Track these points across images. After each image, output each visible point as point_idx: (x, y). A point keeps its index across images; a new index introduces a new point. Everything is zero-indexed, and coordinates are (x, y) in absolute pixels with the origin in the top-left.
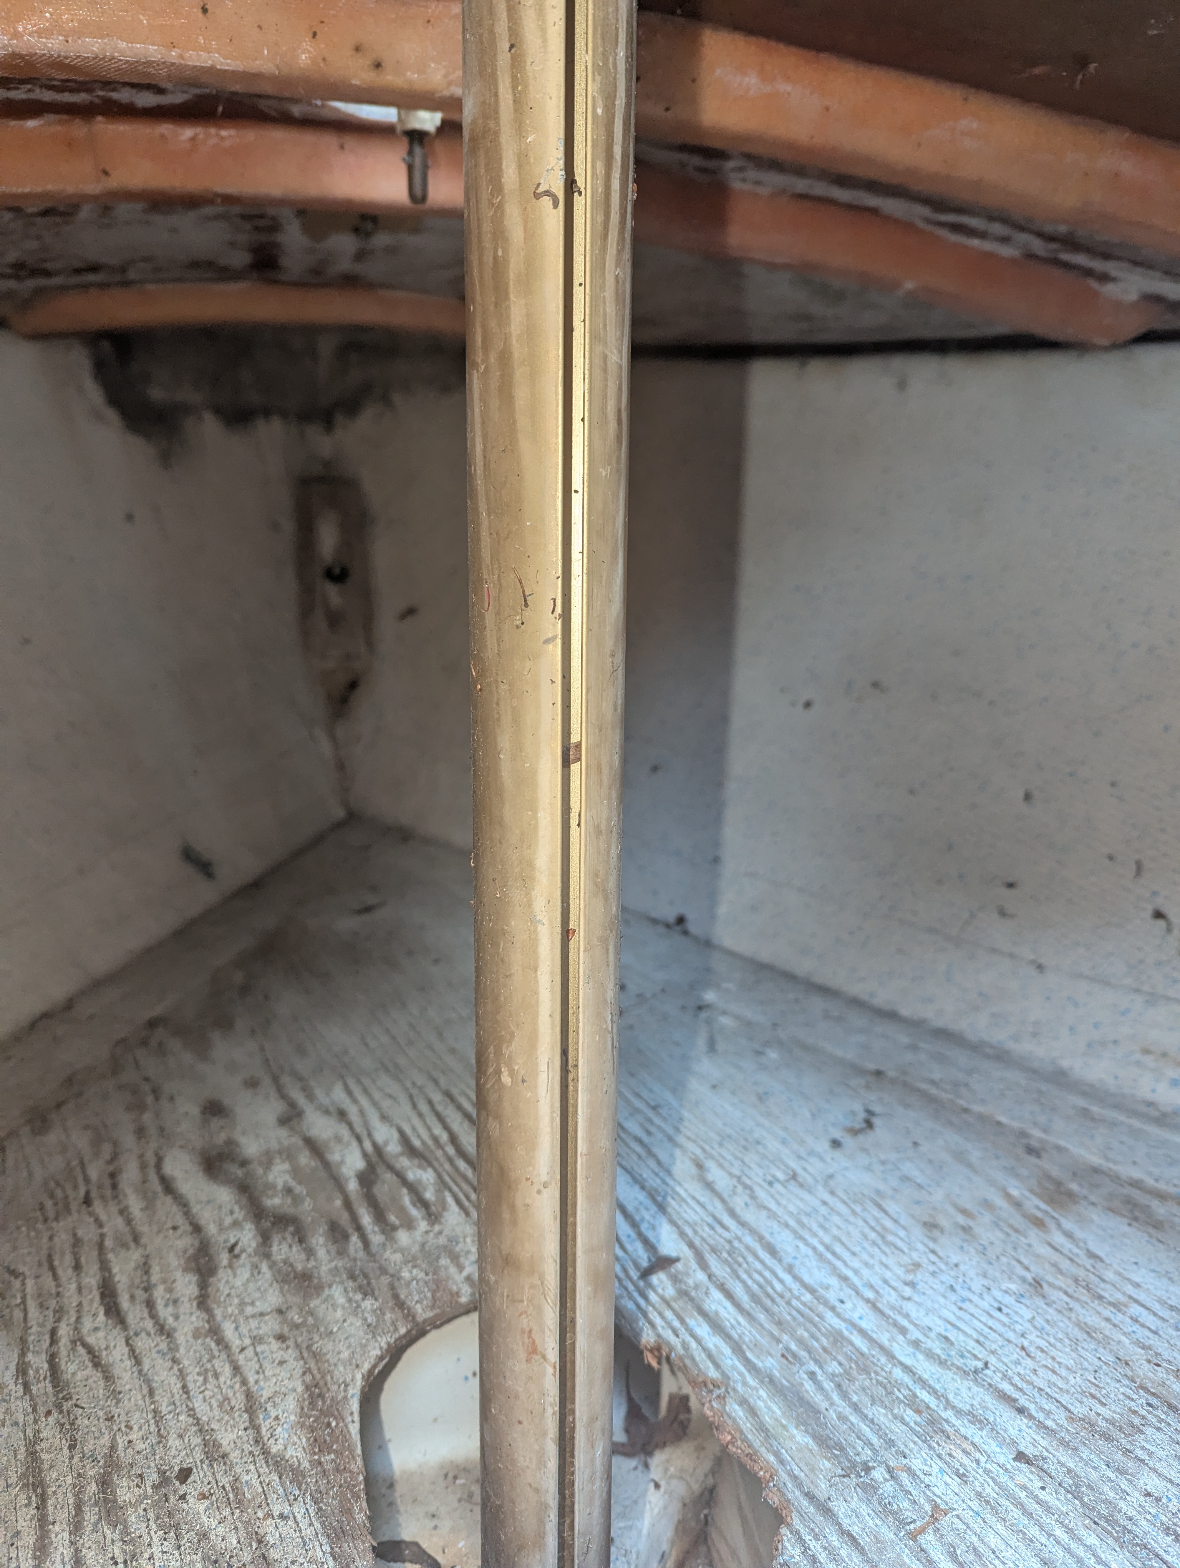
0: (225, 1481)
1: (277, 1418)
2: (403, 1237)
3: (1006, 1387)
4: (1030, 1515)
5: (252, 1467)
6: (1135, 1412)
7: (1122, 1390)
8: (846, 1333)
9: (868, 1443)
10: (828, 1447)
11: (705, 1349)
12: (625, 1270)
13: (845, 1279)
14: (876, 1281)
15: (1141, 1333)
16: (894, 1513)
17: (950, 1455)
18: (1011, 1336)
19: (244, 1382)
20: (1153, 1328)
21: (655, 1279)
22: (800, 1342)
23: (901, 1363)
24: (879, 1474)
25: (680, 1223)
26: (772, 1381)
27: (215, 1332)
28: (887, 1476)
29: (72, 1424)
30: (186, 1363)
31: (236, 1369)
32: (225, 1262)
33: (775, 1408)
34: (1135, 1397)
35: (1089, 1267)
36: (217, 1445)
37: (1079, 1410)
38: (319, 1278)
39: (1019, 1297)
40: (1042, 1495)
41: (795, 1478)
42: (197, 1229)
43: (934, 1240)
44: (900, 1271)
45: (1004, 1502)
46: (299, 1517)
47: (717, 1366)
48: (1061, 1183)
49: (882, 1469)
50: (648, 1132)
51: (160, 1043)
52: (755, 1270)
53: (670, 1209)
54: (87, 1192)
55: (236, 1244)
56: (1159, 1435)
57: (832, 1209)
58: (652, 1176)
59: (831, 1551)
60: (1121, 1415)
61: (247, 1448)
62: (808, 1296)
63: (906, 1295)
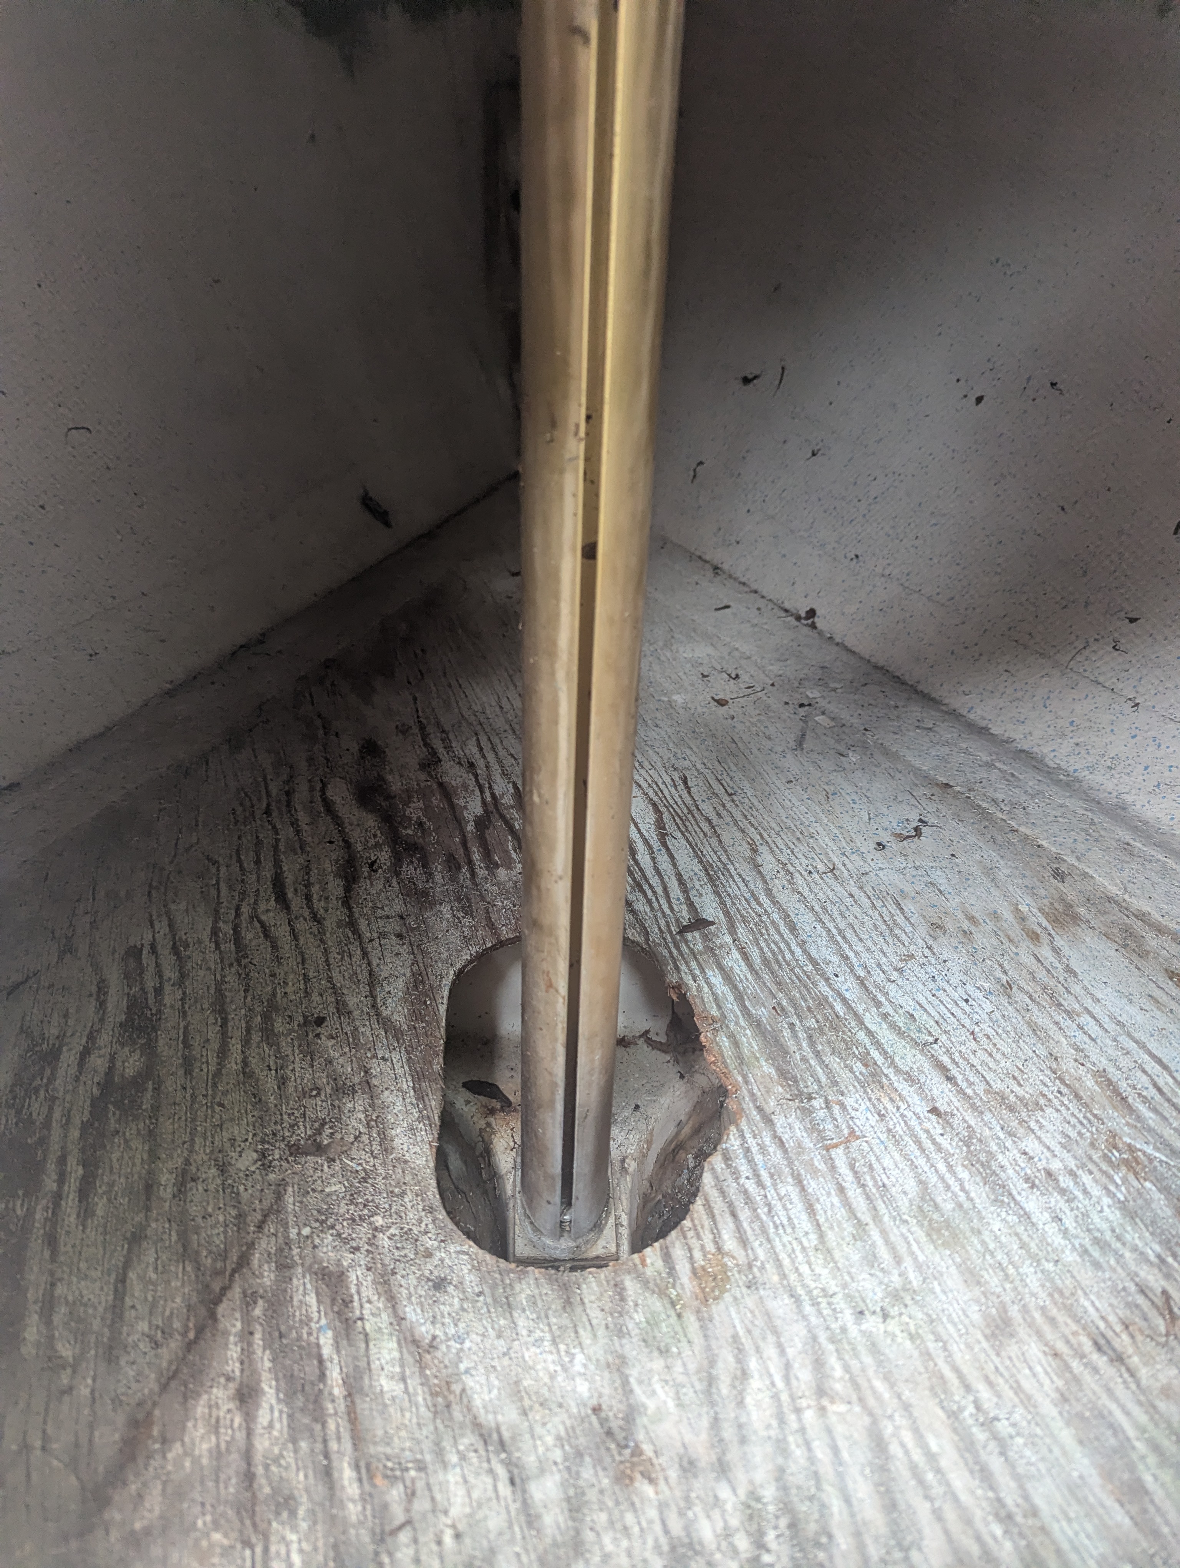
0: (347, 1029)
1: (389, 992)
2: (502, 873)
3: (945, 1060)
4: (923, 1150)
5: (367, 1023)
6: (1044, 1095)
7: (1041, 1078)
8: (831, 999)
9: (819, 1081)
10: (785, 1078)
11: (715, 994)
12: (668, 926)
13: (847, 958)
14: (871, 964)
15: (1081, 1038)
16: (819, 1131)
17: (879, 1100)
18: (967, 1022)
19: (369, 964)
20: (1093, 1036)
21: (689, 936)
22: (792, 1000)
23: (867, 1028)
24: (818, 1103)
25: (723, 895)
26: (758, 1025)
27: (352, 924)
28: (823, 1106)
29: (247, 975)
30: (330, 943)
31: (365, 954)
32: (366, 874)
33: (754, 1044)
34: (1050, 1084)
35: (1061, 979)
36: (345, 1004)
37: (997, 1086)
38: (434, 896)
39: (988, 994)
40: (939, 1139)
41: (752, 1095)
42: (348, 845)
43: (934, 938)
44: (894, 959)
45: (907, 1138)
46: (395, 1060)
47: (719, 1007)
48: (1071, 906)
49: (822, 1100)
50: (718, 814)
51: (333, 684)
52: (773, 942)
53: (718, 883)
54: (268, 805)
55: (375, 862)
56: (1055, 1115)
57: (856, 902)
58: (712, 853)
59: (762, 1148)
60: (1032, 1096)
61: (365, 1009)
62: (810, 967)
63: (892, 978)
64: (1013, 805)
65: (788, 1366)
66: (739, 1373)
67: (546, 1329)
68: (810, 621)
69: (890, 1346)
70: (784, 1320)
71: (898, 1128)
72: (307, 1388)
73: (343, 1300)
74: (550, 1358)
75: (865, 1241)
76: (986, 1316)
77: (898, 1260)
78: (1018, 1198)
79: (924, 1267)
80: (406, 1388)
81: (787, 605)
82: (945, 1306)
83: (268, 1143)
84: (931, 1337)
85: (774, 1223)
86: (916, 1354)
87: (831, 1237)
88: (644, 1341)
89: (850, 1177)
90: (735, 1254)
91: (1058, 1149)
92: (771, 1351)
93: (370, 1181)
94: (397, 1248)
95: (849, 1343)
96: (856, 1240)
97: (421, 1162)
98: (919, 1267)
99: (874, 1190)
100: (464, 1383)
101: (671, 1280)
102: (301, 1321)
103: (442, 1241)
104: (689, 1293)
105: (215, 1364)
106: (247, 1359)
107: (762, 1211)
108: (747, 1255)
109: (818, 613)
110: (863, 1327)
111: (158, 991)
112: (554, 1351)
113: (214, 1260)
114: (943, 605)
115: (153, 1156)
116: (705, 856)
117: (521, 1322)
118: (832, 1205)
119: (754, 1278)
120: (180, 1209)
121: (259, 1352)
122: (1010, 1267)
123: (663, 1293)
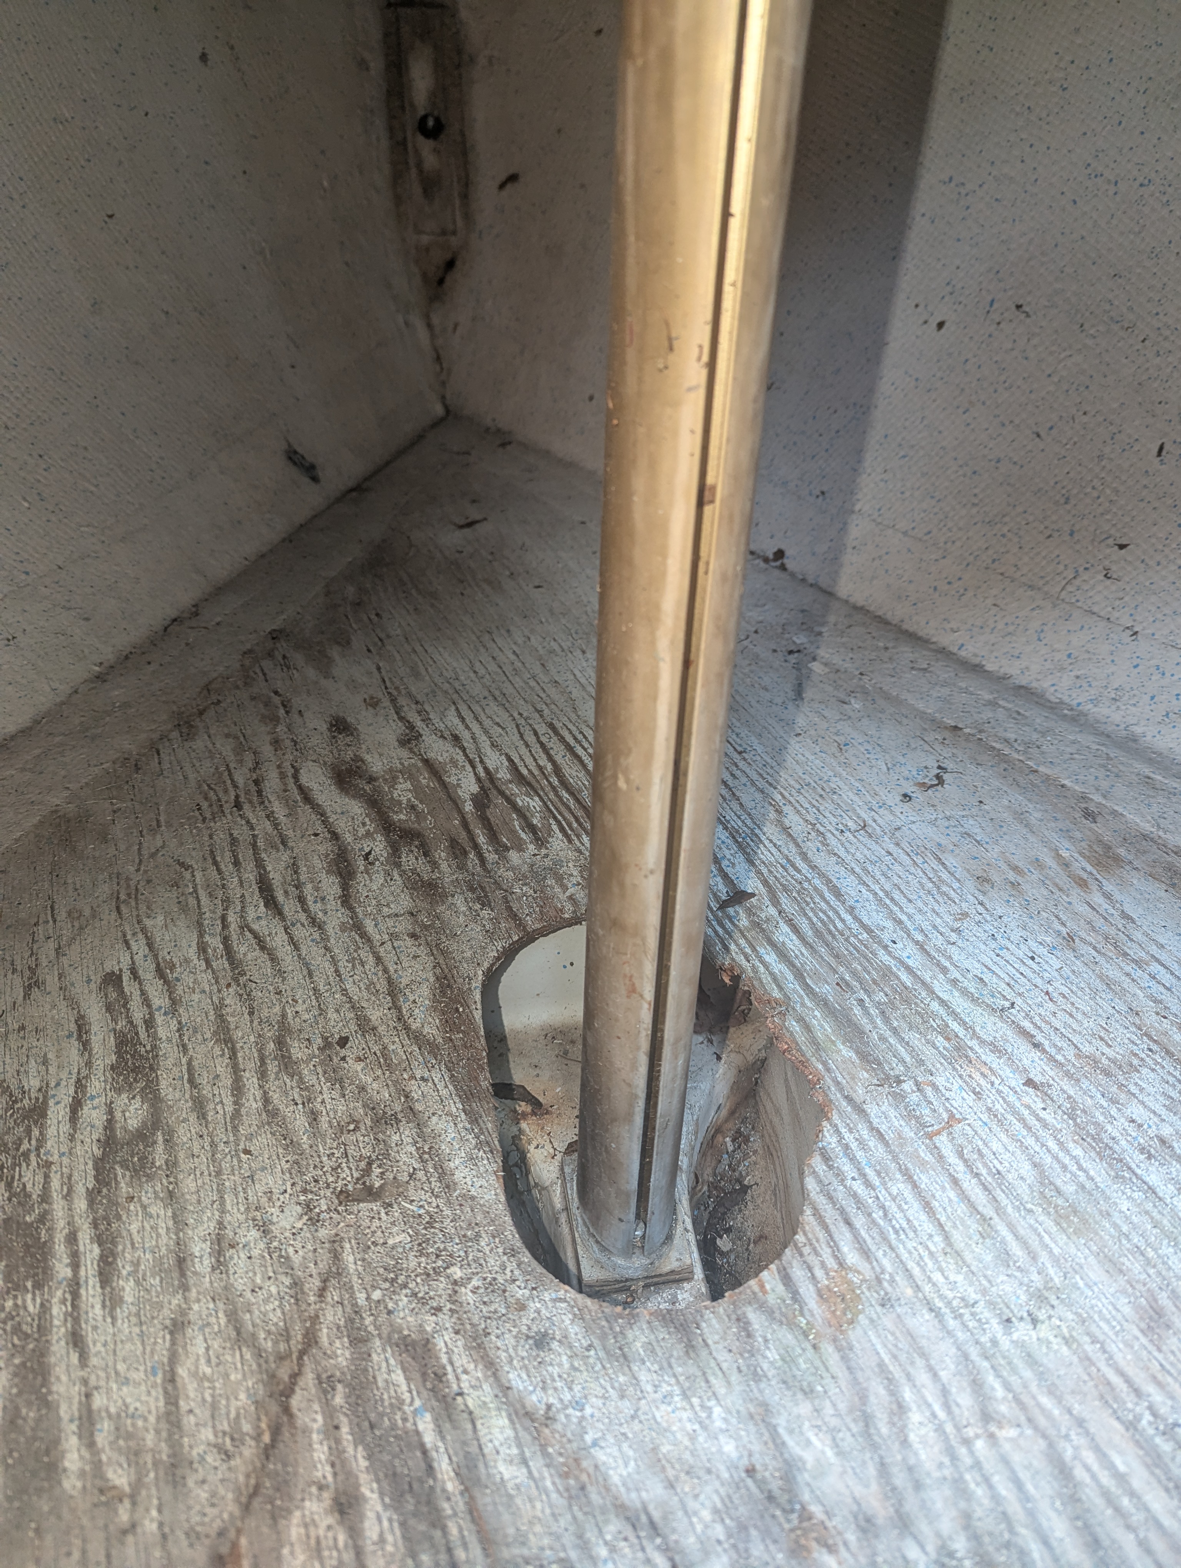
0: (375, 1048)
1: (414, 1002)
2: (514, 856)
3: (1026, 1024)
4: (1029, 1129)
5: (397, 1040)
6: (1136, 1055)
7: (1128, 1035)
8: (895, 969)
9: (903, 1062)
10: (868, 1061)
11: (772, 974)
13: (900, 922)
14: (926, 926)
15: (1156, 989)
16: (917, 1118)
17: (970, 1076)
18: (1039, 982)
19: (386, 971)
20: (1168, 985)
21: (731, 911)
22: (854, 973)
23: (939, 998)
24: (908, 1086)
25: (758, 863)
26: (826, 1004)
27: (358, 927)
28: (915, 1089)
29: (248, 995)
30: (337, 951)
31: (379, 960)
32: (362, 868)
33: (827, 1027)
34: (1138, 1042)
35: (1120, 926)
36: (368, 1020)
37: (1087, 1049)
38: (443, 888)
39: (1052, 949)
40: (1042, 1114)
41: (838, 1083)
42: (335, 836)
43: (984, 893)
44: (948, 919)
45: (1009, 1117)
46: (436, 1080)
47: (780, 988)
48: (1110, 848)
49: (911, 1083)
50: (732, 775)
51: (284, 657)
52: (821, 910)
53: (748, 850)
54: (237, 797)
55: (370, 853)
56: (1152, 1075)
57: (895, 860)
58: (735, 818)
59: (861, 1142)
60: (1124, 1056)
61: (391, 1023)
62: (865, 935)
63: (952, 941)
64: (1028, 745)
65: (945, 1392)
66: (894, 1407)
67: (673, 1381)
68: (778, 563)
69: (1047, 1354)
70: (929, 1339)
71: (998, 1106)
72: (415, 1486)
73: (435, 1374)
74: (685, 1415)
75: (993, 1238)
76: (1137, 1308)
77: (1033, 1256)
78: (1139, 1171)
79: (1062, 1261)
80: (530, 1472)
82: (1093, 1302)
83: (312, 1192)
84: (1087, 1339)
85: (893, 1227)
86: (1075, 1359)
87: (957, 1236)
88: (784, 1382)
89: (961, 1167)
90: (860, 1268)
91: (1163, 1112)
92: (923, 1377)
93: (437, 1225)
94: (485, 1303)
95: (1004, 1357)
96: (983, 1237)
97: (490, 1196)
98: (1056, 1261)
99: (989, 1179)
100: (593, 1457)
101: (797, 1306)
102: (391, 1405)
103: (533, 1289)
104: (820, 1320)
105: (301, 1470)
106: (338, 1460)
107: (877, 1215)
108: (873, 1268)
109: (788, 553)
110: (1015, 1336)
111: (149, 1023)
112: (688, 1407)
113: (276, 1343)
114: (920, 540)
115: (179, 1223)
116: (728, 822)
117: (643, 1376)
118: (950, 1200)
119: (886, 1294)
120: (223, 1284)
121: (350, 1450)
122: (1149, 1250)
123: (791, 1325)
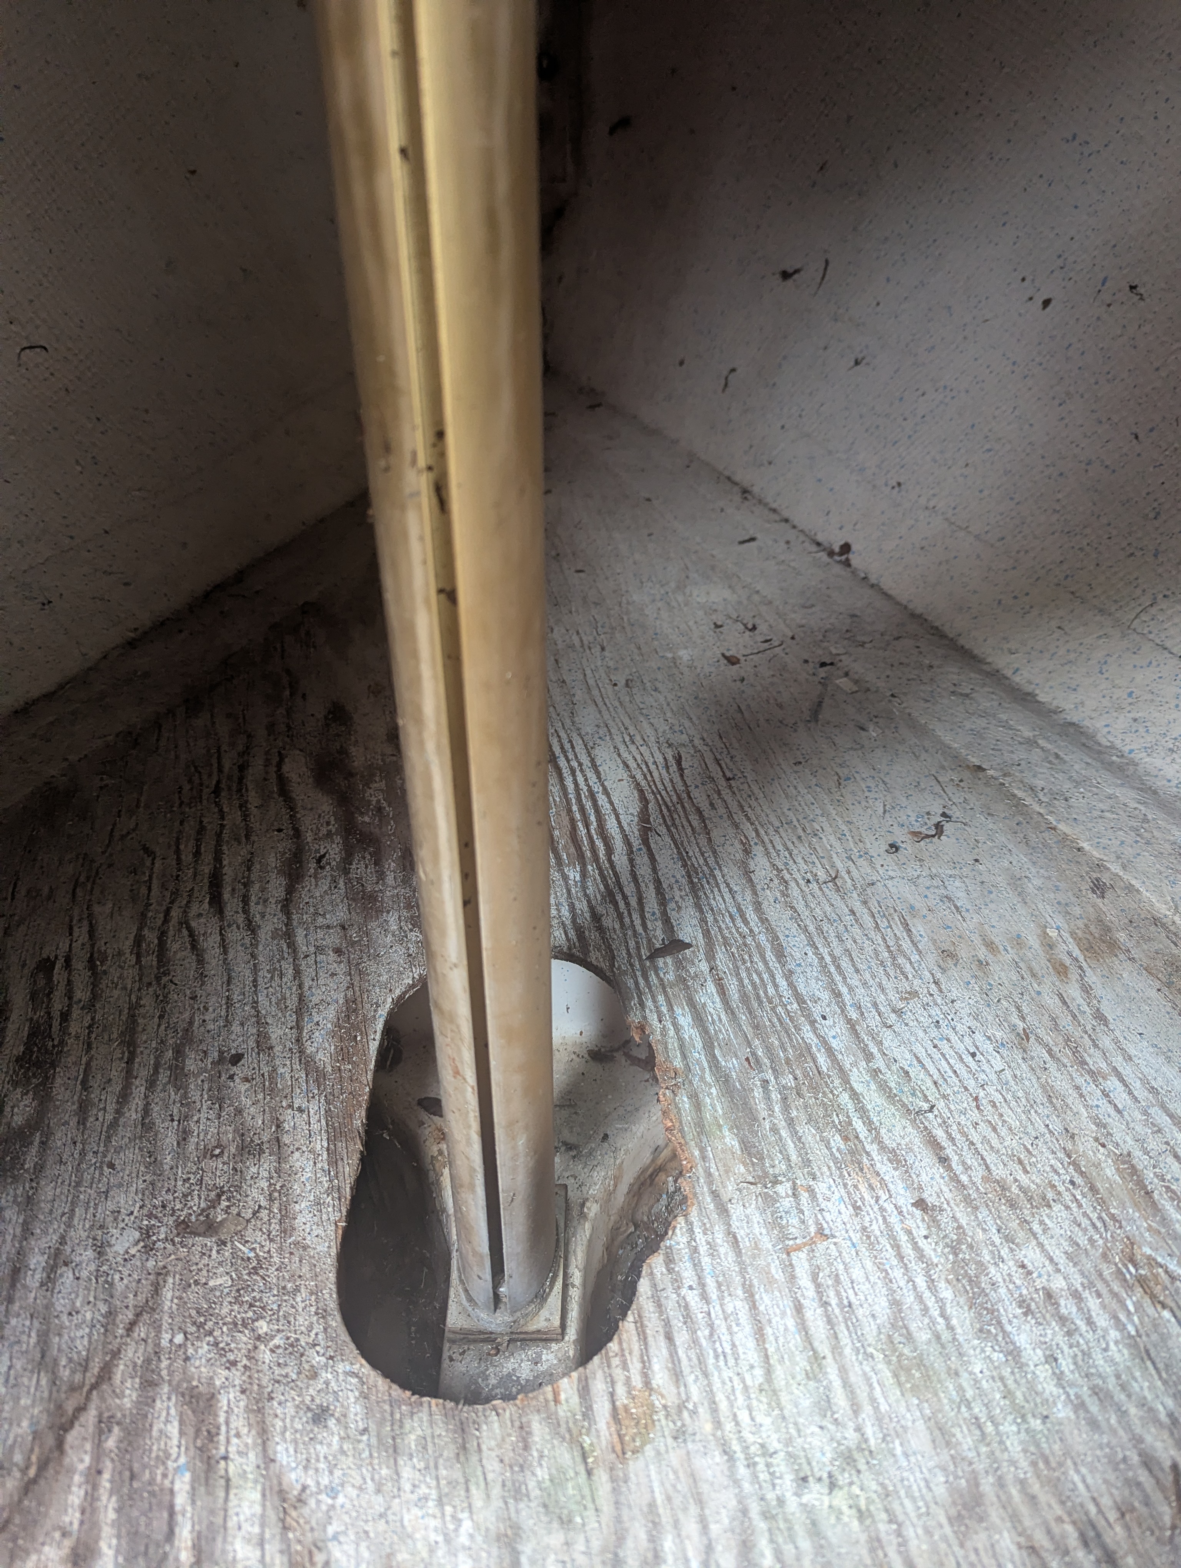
0: (265, 1070)
1: (318, 1024)
3: (940, 1134)
4: (901, 1257)
5: (288, 1063)
6: (1053, 1187)
7: (1053, 1162)
8: (815, 1049)
9: (788, 1159)
10: (749, 1154)
11: (680, 1039)
12: (638, 948)
13: (838, 995)
14: (866, 1002)
15: (1105, 1107)
16: (782, 1227)
17: (856, 1187)
18: (971, 1084)
19: (300, 986)
20: (1120, 1106)
21: (660, 962)
22: (769, 1049)
23: (852, 1089)
24: (783, 1189)
25: (706, 908)
26: (727, 1082)
27: (289, 935)
28: (790, 1192)
29: (165, 997)
30: (261, 959)
31: (297, 973)
32: (312, 871)
33: (719, 1107)
34: (1062, 1171)
35: (1089, 1027)
36: (267, 1037)
37: (999, 1172)
38: (382, 902)
39: (1000, 1047)
40: (922, 1243)
41: (709, 1175)
42: (297, 834)
43: (944, 970)
44: (893, 996)
45: (884, 1241)
46: (312, 1112)
47: (684, 1057)
48: (1109, 930)
49: (789, 1185)
50: (712, 804)
51: (308, 633)
52: (756, 971)
53: (701, 894)
54: (218, 782)
55: (324, 856)
56: (1064, 1214)
57: (857, 921)
58: (698, 855)
59: (712, 1246)
60: (1038, 1186)
61: (289, 1044)
62: (795, 1006)
63: (889, 1023)
64: (1055, 796)
65: (709, 1549)
66: (650, 1555)
67: (434, 1483)
68: (843, 558)
69: (834, 1526)
70: (712, 1484)
71: (875, 1227)
72: (151, 1550)
73: (209, 1432)
74: (433, 1523)
75: (819, 1381)
76: (953, 1490)
77: (856, 1409)
78: (1008, 1328)
79: (887, 1420)
80: (263, 1556)
81: (820, 538)
82: (905, 1474)
83: (156, 1218)
84: (884, 1516)
85: (715, 1350)
86: (863, 1537)
87: (779, 1372)
88: (545, 1506)
89: (811, 1292)
90: (664, 1392)
91: (1062, 1260)
92: (691, 1527)
93: (261, 1272)
94: (279, 1365)
95: (786, 1520)
96: (808, 1378)
97: (322, 1248)
98: (879, 1419)
99: (837, 1311)
100: (329, 1553)
101: (586, 1424)
102: (158, 1457)
103: (331, 1358)
104: (604, 1443)
105: (52, 1512)
106: (90, 1507)
107: (703, 1334)
108: (679, 1394)
109: (854, 548)
110: (805, 1499)
111: (65, 1016)
112: (439, 1515)
113: (73, 1372)
114: (992, 546)
115: (27, 1231)
116: (690, 858)
117: (407, 1473)
118: (786, 1329)
119: (683, 1425)
120: (45, 1302)
121: (104, 1499)
122: (989, 1424)
123: (575, 1441)
